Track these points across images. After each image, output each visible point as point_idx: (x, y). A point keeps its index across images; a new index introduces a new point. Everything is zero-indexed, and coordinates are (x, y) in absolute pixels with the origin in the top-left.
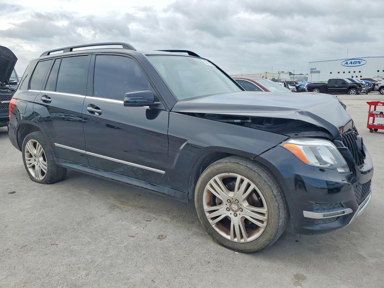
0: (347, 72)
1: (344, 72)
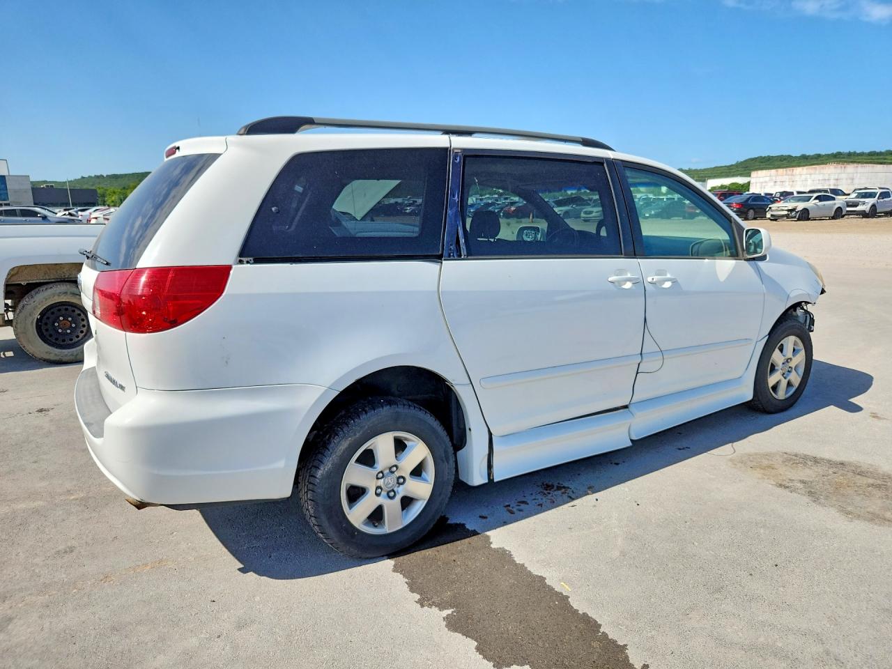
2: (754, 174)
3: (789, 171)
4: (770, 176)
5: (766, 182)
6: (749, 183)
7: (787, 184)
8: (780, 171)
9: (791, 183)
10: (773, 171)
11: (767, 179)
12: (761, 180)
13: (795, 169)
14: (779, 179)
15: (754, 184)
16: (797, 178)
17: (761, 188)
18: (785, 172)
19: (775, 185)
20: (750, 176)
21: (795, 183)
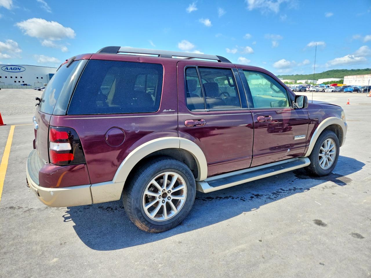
0: (9, 77)
1: (6, 77)
2: (345, 77)
3: (362, 76)
4: (354, 78)
5: (351, 80)
6: (343, 81)
7: (361, 81)
8: (358, 76)
9: (363, 81)
10: (355, 76)
11: (352, 79)
12: (350, 80)
13: (364, 75)
14: (358, 79)
15: (346, 81)
16: (366, 79)
17: (349, 83)
18: (360, 76)
19: (356, 82)
20: (343, 78)
21: (365, 81)
